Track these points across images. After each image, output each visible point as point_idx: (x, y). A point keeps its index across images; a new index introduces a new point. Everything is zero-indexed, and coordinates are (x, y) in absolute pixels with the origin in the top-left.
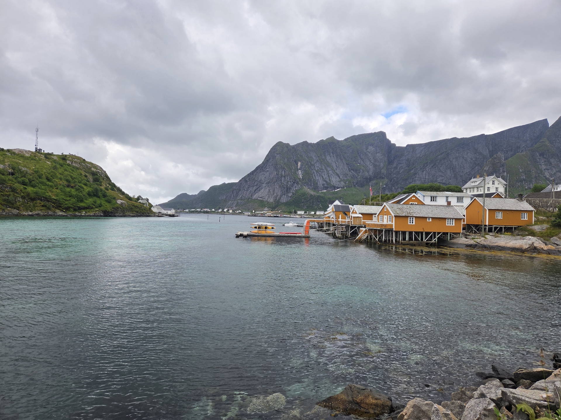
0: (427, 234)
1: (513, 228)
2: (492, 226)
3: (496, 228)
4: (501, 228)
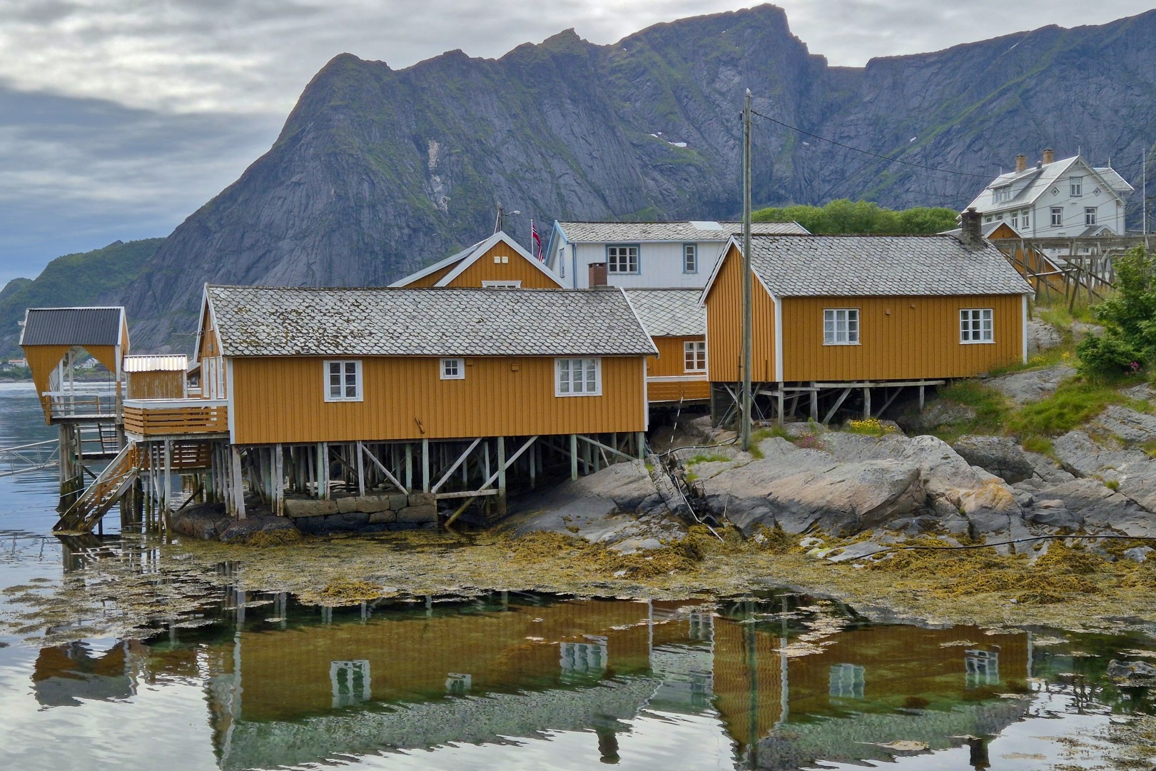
0: (445, 449)
1: (922, 390)
2: (806, 384)
3: (827, 398)
4: (857, 393)
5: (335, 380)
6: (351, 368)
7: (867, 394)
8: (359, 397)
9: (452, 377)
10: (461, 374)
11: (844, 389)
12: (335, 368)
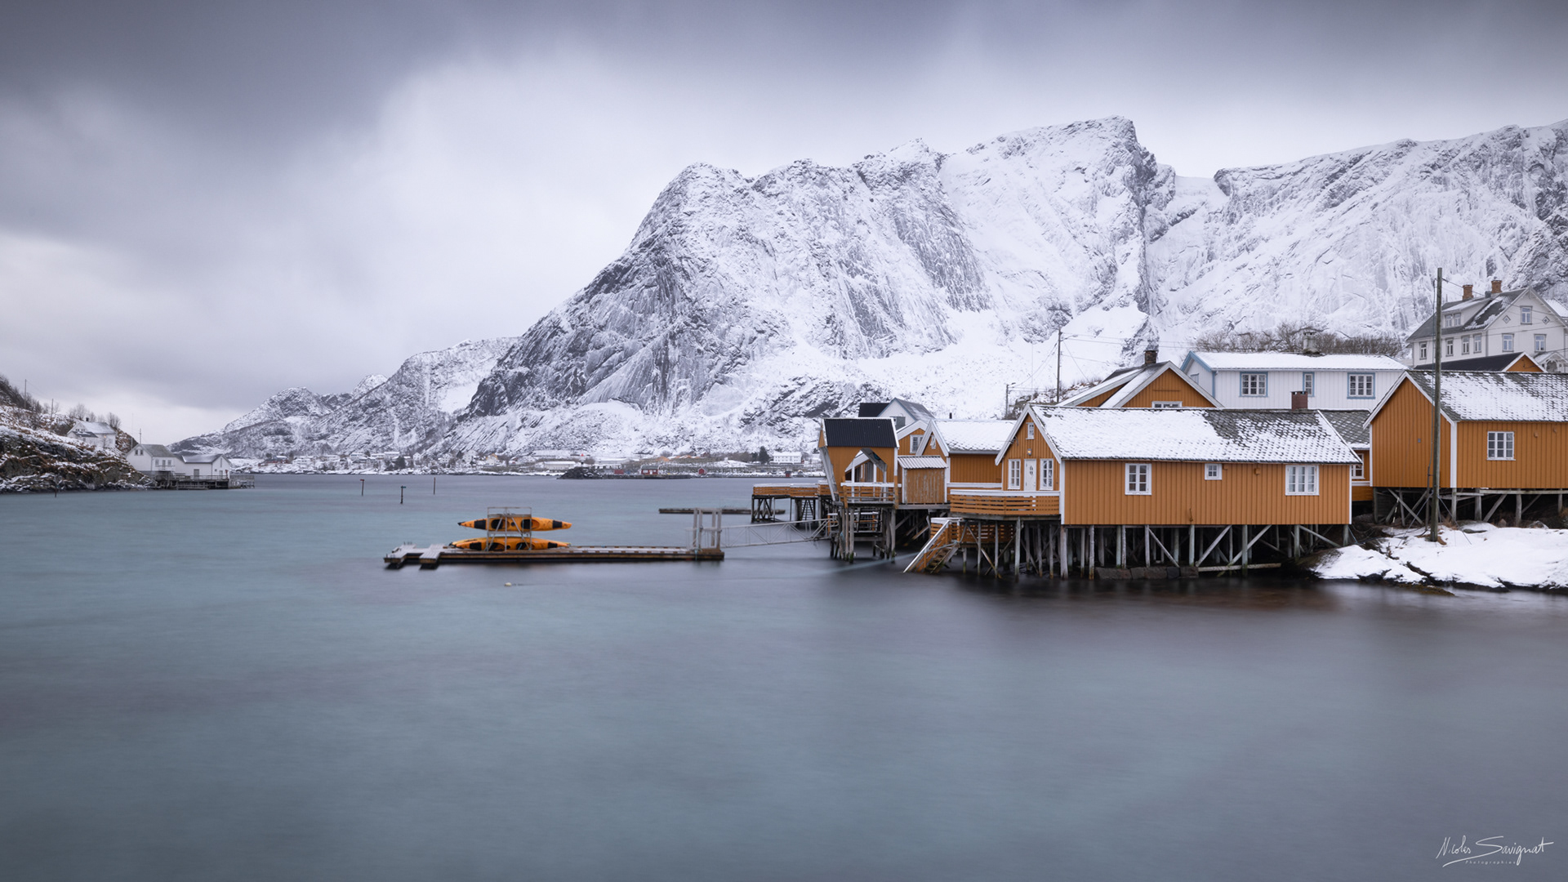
0: (1206, 534)
1: (1561, 498)
2: (1473, 490)
3: (1489, 501)
4: (1511, 499)
5: (1133, 478)
6: (1143, 470)
7: (1519, 500)
8: (1149, 492)
9: (1213, 478)
10: (1219, 476)
11: (1501, 495)
12: (1133, 469)
